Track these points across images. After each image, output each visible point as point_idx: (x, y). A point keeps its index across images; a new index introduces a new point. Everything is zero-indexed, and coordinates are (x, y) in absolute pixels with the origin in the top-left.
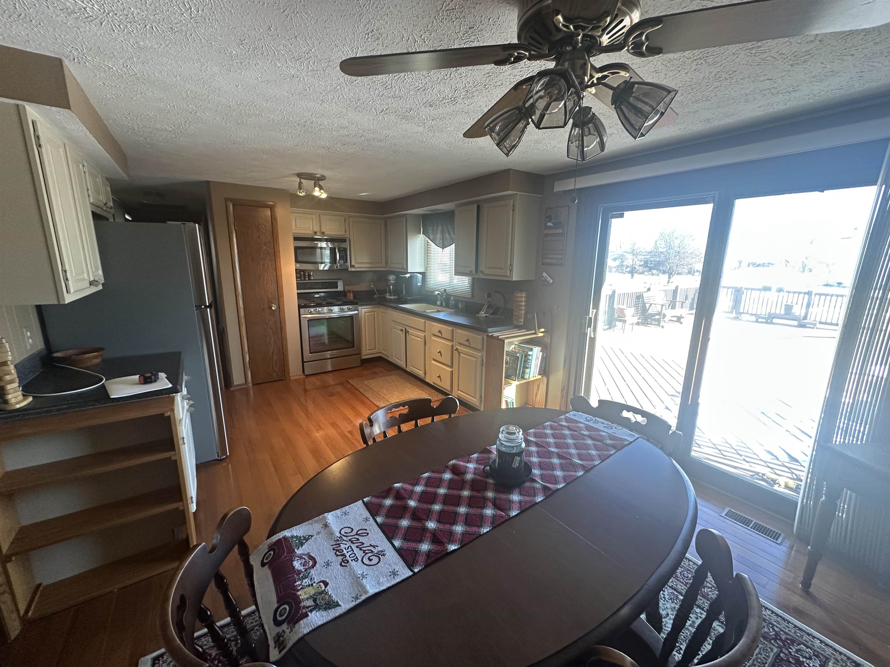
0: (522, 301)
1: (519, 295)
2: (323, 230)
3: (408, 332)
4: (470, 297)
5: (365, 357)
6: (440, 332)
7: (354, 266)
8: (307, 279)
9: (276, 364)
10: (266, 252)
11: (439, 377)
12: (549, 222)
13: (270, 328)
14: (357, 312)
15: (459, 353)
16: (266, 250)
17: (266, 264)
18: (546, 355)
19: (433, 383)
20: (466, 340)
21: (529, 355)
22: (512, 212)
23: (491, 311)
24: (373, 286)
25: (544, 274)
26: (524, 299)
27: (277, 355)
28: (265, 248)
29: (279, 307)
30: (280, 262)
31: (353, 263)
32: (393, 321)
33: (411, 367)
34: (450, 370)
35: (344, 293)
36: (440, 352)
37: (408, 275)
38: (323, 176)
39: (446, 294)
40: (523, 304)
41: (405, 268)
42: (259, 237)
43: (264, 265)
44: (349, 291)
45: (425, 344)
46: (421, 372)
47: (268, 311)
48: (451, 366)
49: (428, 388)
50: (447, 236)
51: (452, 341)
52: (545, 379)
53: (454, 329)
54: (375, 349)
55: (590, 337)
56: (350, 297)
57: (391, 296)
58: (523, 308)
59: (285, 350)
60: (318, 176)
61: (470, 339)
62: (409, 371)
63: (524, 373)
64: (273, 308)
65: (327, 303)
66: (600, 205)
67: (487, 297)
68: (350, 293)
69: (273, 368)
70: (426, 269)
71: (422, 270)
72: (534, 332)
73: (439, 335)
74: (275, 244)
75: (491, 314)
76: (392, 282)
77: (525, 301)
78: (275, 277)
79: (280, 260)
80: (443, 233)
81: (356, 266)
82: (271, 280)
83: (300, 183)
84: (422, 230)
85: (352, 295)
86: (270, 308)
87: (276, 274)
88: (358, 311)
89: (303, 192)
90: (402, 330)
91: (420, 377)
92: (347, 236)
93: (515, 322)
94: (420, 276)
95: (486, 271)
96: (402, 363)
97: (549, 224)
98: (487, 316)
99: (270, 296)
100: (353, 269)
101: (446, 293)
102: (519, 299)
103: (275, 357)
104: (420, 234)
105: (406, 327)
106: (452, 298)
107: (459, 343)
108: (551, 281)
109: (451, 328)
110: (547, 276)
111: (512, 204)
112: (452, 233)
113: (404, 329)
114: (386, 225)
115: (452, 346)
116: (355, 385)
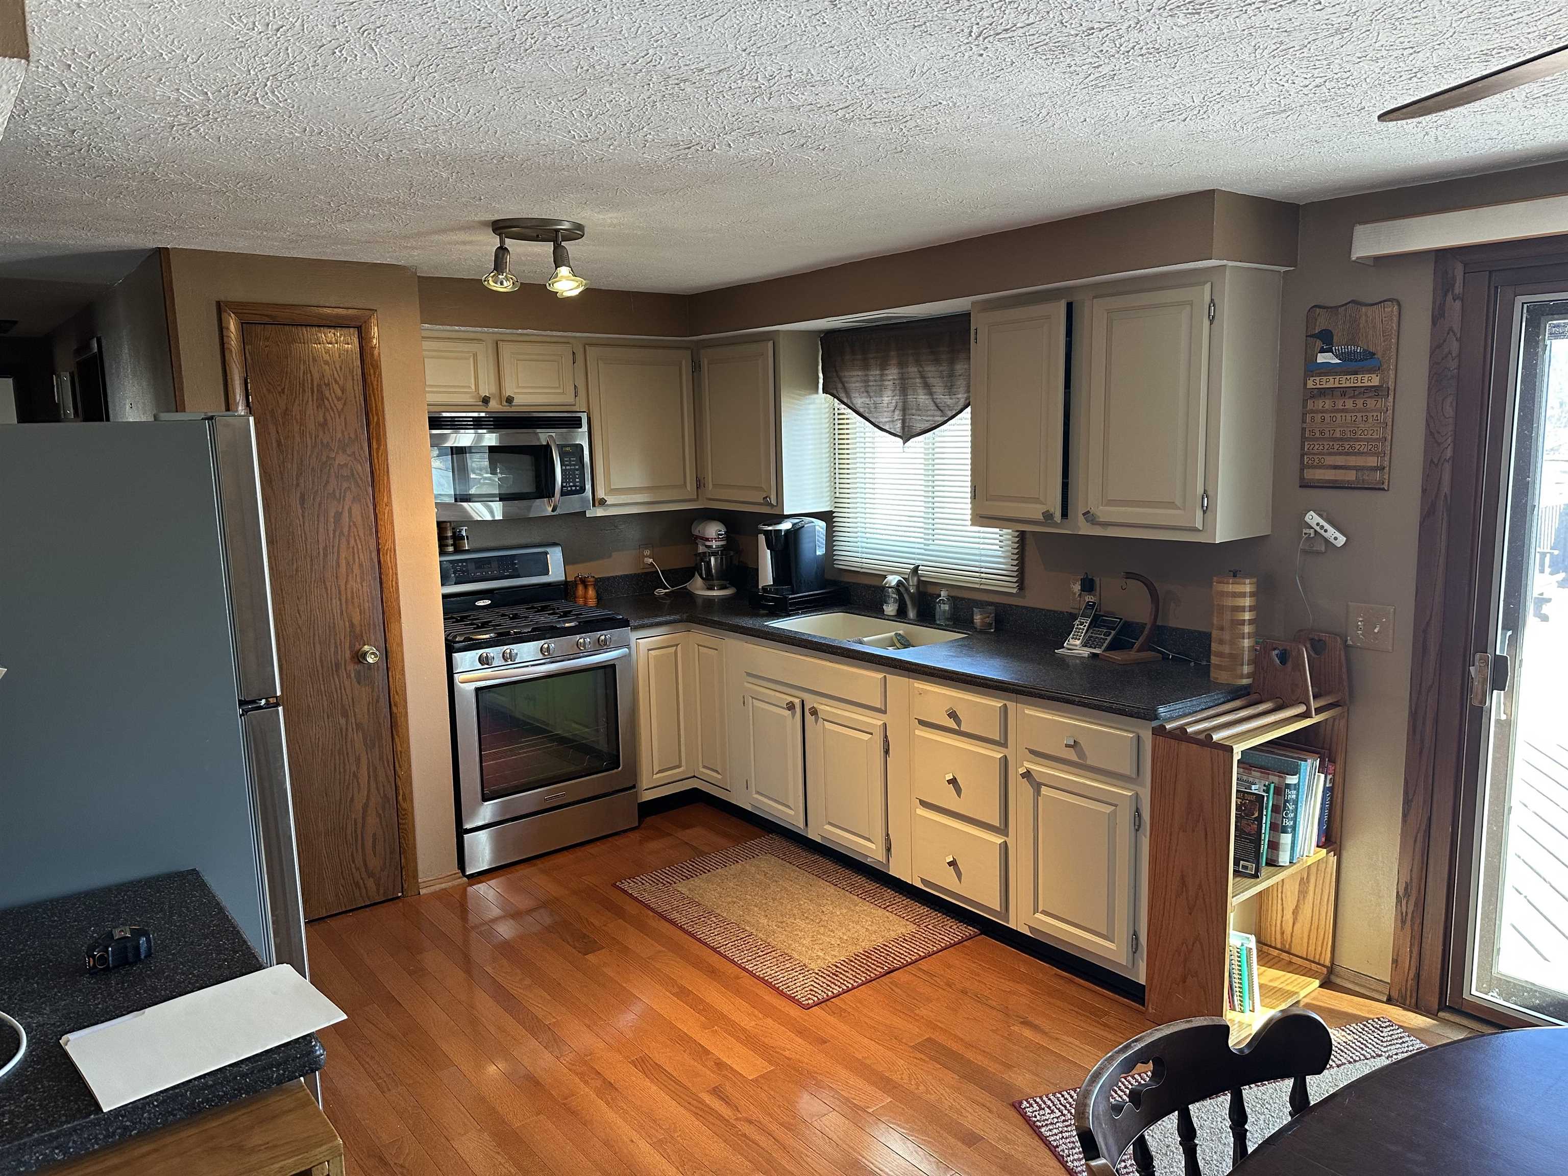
0: (1242, 609)
1: (1231, 588)
2: (508, 392)
3: (814, 712)
4: (1014, 591)
5: (648, 796)
6: (953, 715)
7: (602, 502)
8: (451, 549)
9: (374, 847)
10: (345, 472)
11: (953, 864)
12: (1323, 351)
13: (359, 726)
14: (625, 650)
15: (1037, 787)
16: (346, 465)
17: (346, 514)
18: (1333, 781)
19: (923, 880)
20: (1067, 746)
21: (1288, 786)
22: (1206, 322)
23: (1109, 638)
24: (651, 560)
25: (1313, 518)
26: (1247, 602)
27: (379, 816)
28: (341, 459)
29: (386, 654)
30: (389, 504)
31: (600, 494)
32: (748, 674)
33: (828, 827)
34: (998, 840)
35: (564, 590)
36: (953, 781)
37: (786, 526)
38: (580, 227)
39: (919, 581)
40: (1247, 616)
41: (774, 502)
42: (324, 425)
43: (338, 516)
44: (584, 581)
45: (887, 752)
46: (873, 846)
47: (351, 667)
48: (1003, 829)
49: (899, 898)
50: (922, 398)
51: (1003, 743)
52: (1333, 859)
53: (1011, 705)
54: (679, 766)
55: (1498, 721)
56: (585, 598)
57: (711, 588)
58: (1247, 629)
59: (404, 795)
60: (566, 226)
61: (1081, 742)
62: (819, 840)
63: (1274, 846)
64: (370, 660)
65: (534, 630)
66: (1520, 300)
67: (1083, 590)
68: (586, 587)
69: (365, 861)
70: (836, 500)
71: (823, 507)
72: (1302, 709)
73: (951, 724)
74: (375, 445)
75: (1110, 648)
76: (714, 544)
77: (1251, 609)
78: (374, 554)
79: (390, 497)
80: (903, 389)
81: (610, 500)
82: (361, 565)
83: (502, 250)
84: (821, 381)
85: (591, 592)
86: (359, 657)
87: (378, 544)
88: (628, 646)
89: (507, 280)
90: (791, 707)
91: (868, 861)
92: (580, 405)
93: (1220, 676)
94: (820, 525)
95: (1104, 513)
96: (792, 812)
97: (1322, 358)
98: (1094, 656)
99: (356, 620)
100: (600, 512)
101: (919, 576)
102: (1230, 602)
103: (372, 820)
104: (817, 392)
105: (805, 696)
106: (943, 593)
107: (1032, 752)
108: (1341, 540)
109: (998, 704)
110: (1322, 522)
111: (1207, 299)
112: (939, 389)
113: (797, 702)
114: (696, 367)
115: (1005, 761)
116: (646, 897)
